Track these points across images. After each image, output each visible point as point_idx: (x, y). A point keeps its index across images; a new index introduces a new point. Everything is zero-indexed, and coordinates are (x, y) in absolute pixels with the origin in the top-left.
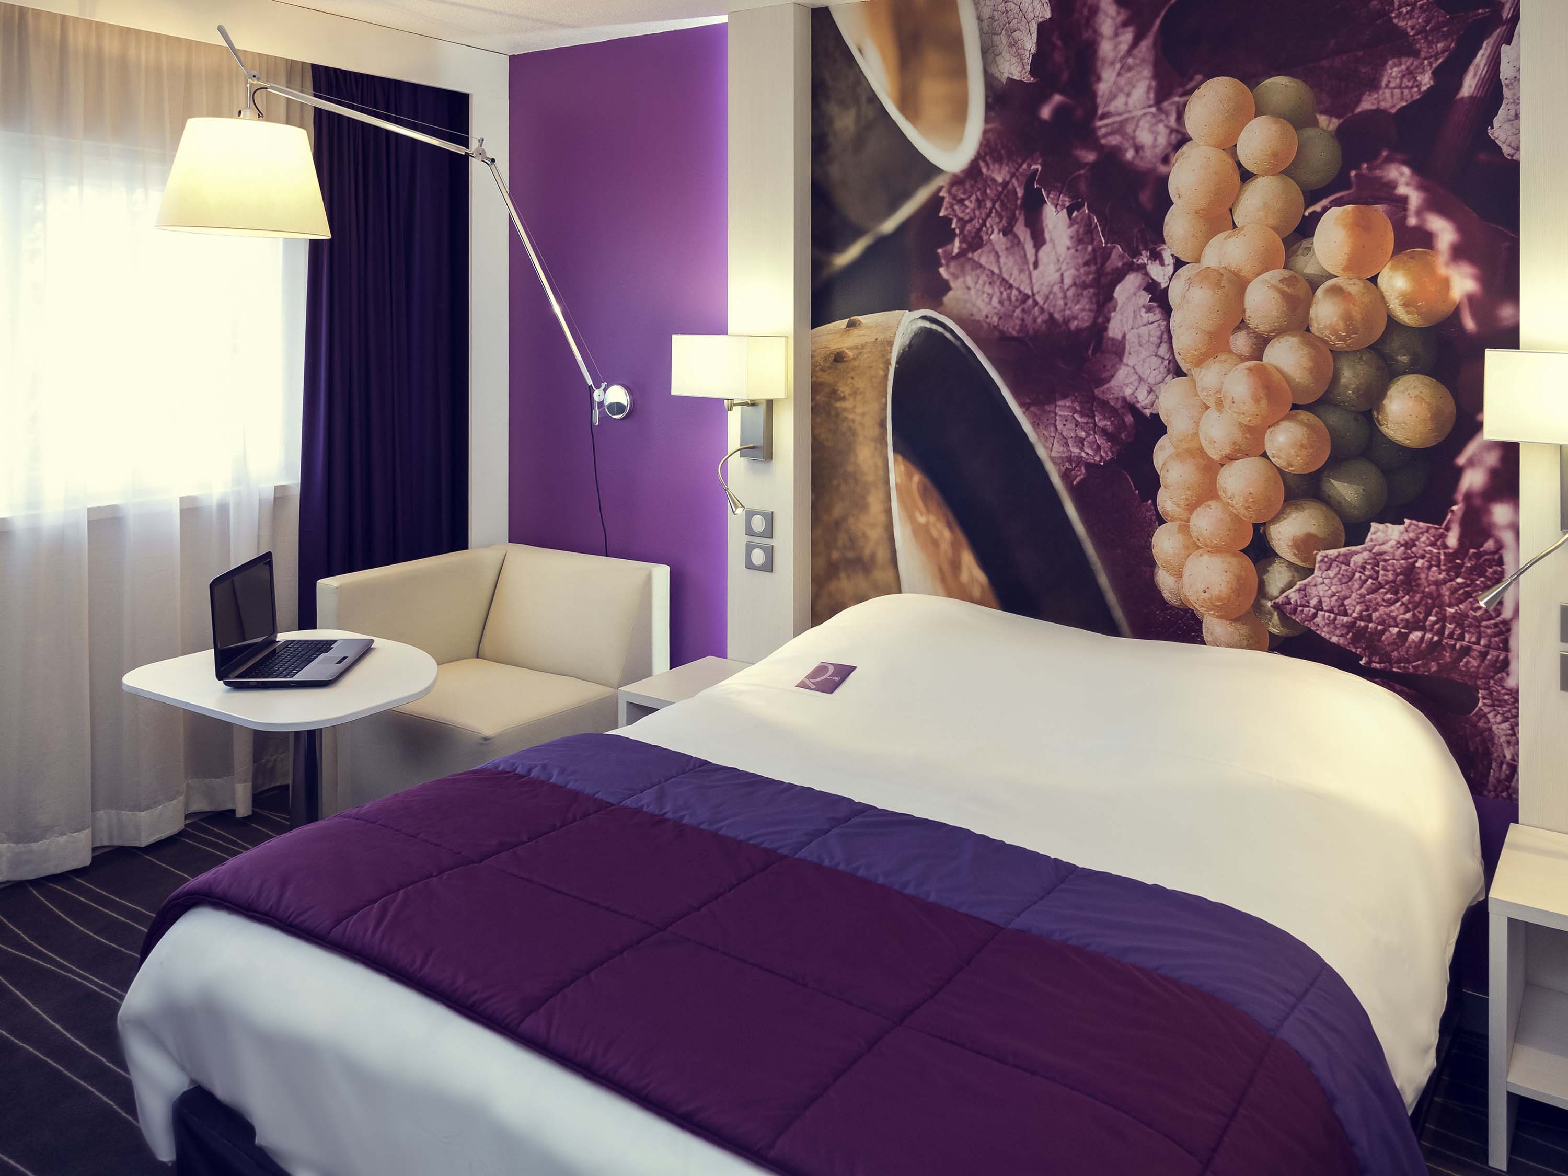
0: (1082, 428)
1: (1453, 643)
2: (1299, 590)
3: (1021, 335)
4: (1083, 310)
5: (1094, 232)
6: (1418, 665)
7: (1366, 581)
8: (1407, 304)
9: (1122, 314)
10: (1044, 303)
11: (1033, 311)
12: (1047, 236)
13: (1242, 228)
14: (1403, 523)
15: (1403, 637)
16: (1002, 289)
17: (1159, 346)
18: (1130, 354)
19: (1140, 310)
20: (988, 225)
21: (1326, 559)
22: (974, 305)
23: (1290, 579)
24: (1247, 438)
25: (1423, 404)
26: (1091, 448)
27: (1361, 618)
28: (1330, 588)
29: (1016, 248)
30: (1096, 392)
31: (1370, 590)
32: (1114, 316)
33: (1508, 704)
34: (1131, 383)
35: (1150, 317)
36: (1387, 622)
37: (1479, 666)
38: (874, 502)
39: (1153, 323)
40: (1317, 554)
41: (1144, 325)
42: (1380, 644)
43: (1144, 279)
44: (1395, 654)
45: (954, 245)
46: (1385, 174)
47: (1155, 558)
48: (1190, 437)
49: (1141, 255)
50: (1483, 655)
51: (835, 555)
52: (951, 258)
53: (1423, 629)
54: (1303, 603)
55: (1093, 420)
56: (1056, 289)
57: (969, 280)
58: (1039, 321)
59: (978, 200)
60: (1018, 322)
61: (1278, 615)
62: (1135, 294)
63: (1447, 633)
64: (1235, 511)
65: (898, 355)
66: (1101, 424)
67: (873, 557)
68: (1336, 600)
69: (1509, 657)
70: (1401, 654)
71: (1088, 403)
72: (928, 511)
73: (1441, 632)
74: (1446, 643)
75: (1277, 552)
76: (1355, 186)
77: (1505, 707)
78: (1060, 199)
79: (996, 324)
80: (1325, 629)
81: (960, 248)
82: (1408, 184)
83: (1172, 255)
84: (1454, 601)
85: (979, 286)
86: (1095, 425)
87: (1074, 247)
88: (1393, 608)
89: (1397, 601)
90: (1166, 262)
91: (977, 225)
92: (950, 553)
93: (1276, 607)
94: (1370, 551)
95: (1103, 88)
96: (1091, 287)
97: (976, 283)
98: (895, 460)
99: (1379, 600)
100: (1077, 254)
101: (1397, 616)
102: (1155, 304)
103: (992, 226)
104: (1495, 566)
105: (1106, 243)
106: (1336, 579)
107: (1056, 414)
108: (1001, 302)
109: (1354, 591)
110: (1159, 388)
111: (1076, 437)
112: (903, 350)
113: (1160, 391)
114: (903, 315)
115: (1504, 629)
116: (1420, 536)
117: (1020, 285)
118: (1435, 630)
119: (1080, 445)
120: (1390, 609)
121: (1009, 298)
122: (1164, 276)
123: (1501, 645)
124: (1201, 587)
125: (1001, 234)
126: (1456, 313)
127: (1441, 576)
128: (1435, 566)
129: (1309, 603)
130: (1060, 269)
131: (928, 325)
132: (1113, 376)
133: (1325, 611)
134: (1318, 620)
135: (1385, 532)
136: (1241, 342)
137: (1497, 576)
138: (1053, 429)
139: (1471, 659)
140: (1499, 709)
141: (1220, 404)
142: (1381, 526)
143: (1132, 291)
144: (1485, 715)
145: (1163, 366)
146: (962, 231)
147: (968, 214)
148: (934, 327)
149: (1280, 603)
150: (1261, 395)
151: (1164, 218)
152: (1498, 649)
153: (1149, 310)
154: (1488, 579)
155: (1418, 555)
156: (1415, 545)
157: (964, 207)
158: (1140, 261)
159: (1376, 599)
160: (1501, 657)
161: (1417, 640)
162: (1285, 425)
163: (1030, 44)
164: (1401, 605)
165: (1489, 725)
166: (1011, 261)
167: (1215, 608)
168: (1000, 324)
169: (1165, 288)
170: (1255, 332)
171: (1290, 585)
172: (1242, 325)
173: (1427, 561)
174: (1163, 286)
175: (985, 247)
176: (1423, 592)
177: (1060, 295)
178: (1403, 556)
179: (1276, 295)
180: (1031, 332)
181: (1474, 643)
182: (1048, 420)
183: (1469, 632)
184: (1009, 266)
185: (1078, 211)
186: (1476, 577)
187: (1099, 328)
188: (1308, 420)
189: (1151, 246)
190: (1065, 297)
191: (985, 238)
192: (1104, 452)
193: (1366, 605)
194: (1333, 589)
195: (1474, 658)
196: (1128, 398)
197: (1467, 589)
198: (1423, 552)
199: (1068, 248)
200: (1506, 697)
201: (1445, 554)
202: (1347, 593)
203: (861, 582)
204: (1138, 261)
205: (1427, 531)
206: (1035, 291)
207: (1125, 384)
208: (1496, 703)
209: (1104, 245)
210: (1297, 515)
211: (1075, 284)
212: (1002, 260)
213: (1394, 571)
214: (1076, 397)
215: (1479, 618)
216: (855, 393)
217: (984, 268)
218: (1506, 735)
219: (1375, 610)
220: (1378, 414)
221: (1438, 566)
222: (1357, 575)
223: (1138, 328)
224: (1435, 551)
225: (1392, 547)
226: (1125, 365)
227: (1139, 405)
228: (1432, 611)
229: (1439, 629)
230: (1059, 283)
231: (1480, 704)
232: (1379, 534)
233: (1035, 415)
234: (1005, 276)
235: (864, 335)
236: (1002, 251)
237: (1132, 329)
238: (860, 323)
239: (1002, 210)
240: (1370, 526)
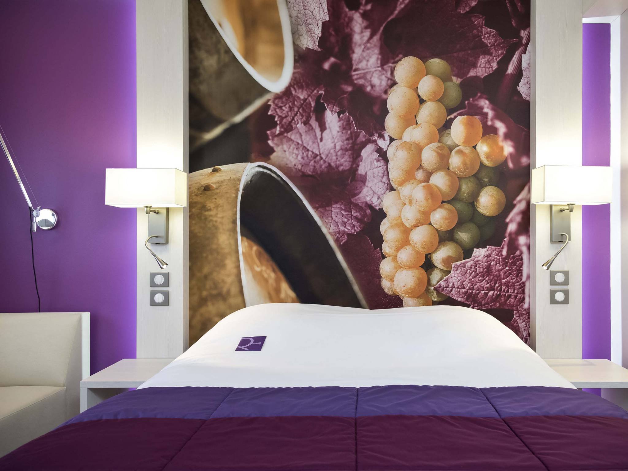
0: (345, 217)
1: (505, 294)
2: (445, 280)
3: (313, 174)
4: (346, 161)
5: (351, 124)
6: (492, 305)
7: (472, 273)
8: (488, 157)
9: (365, 163)
10: (326, 158)
11: (320, 162)
12: (327, 126)
13: (420, 124)
14: (486, 247)
15: (486, 294)
16: (303, 151)
17: (383, 177)
18: (369, 181)
19: (374, 161)
20: (296, 120)
21: (456, 266)
22: (288, 159)
23: (441, 276)
24: (422, 217)
25: (494, 198)
26: (350, 226)
27: (470, 289)
28: (457, 278)
29: (311, 131)
30: (352, 200)
31: (473, 277)
32: (362, 164)
33: (524, 315)
34: (369, 195)
35: (379, 164)
36: (480, 289)
37: (514, 301)
38: (230, 264)
39: (380, 167)
40: (452, 264)
41: (376, 168)
42: (477, 299)
43: (375, 146)
44: (483, 302)
45: (276, 129)
46: (479, 103)
47: (381, 274)
48: (397, 218)
49: (374, 135)
50: (516, 297)
51: (205, 293)
52: (274, 136)
53: (494, 290)
54: (447, 286)
55: (351, 213)
56: (332, 151)
57: (285, 147)
58: (323, 167)
59: (290, 107)
60: (312, 167)
61: (436, 292)
62: (371, 154)
63: (502, 290)
64: (417, 249)
65: (244, 185)
66: (355, 215)
67: (228, 292)
68: (460, 283)
69: (525, 296)
70: (486, 301)
71: (348, 205)
72: (262, 264)
73: (500, 290)
74: (502, 294)
75: (436, 265)
76: (467, 108)
77: (523, 316)
78: (334, 108)
79: (300, 169)
80: (456, 296)
81: (280, 131)
82: (488, 108)
83: (389, 136)
84: (505, 277)
85: (291, 150)
86: (352, 215)
87: (341, 131)
88: (482, 283)
89: (484, 280)
90: (386, 139)
91: (290, 120)
92: (274, 284)
93: (435, 289)
94: (474, 260)
95: (355, 56)
96: (350, 150)
97: (289, 148)
98: (242, 240)
99: (477, 280)
100: (342, 135)
101: (484, 286)
102: (381, 158)
103: (297, 120)
104: (520, 261)
105: (357, 129)
106: (460, 274)
107: (332, 211)
108: (303, 158)
109: (467, 278)
110: (383, 197)
111: (342, 222)
112: (247, 183)
113: (383, 198)
114: (247, 165)
115: (523, 286)
116: (493, 252)
117: (313, 150)
118: (498, 290)
119: (345, 225)
120: (481, 284)
121: (307, 156)
122: (385, 145)
123: (522, 292)
124: (403, 285)
125: (303, 124)
126: (506, 161)
127: (500, 268)
128: (498, 264)
129: (449, 285)
130: (334, 142)
131: (261, 170)
132: (360, 192)
133: (456, 288)
134: (453, 292)
135: (479, 252)
136: (420, 175)
137: (520, 265)
138: (330, 218)
139: (511, 299)
140: (521, 317)
141: (411, 203)
142: (478, 250)
143: (370, 152)
144: (516, 321)
145: (385, 186)
146: (281, 123)
147: (284, 114)
148: (265, 171)
149: (437, 287)
150: (429, 198)
151: (385, 119)
152: (521, 294)
153: (378, 161)
154: (517, 266)
155: (492, 260)
156: (491, 256)
157: (282, 111)
158: (374, 139)
159: (476, 280)
160: (522, 297)
161: (491, 295)
162: (439, 210)
163: (318, 32)
164: (485, 281)
165: (518, 324)
166: (308, 138)
167: (408, 293)
168: (302, 168)
169: (385, 151)
170: (426, 170)
171: (441, 279)
172: (420, 167)
173: (495, 262)
174: (385, 150)
175: (294, 130)
176: (494, 275)
177: (334, 154)
178: (486, 261)
179: (435, 154)
180: (319, 172)
181: (512, 293)
182: (328, 214)
183: (511, 289)
184: (307, 140)
185: (343, 114)
186: (513, 266)
187: (353, 170)
188: (448, 207)
189: (379, 131)
190: (337, 155)
191: (294, 126)
192: (356, 228)
193: (472, 283)
194: (459, 278)
195: (512, 299)
196: (368, 202)
197: (510, 271)
198: (494, 259)
199: (338, 132)
200: (524, 312)
201: (502, 258)
202: (465, 279)
203: (221, 306)
204: (372, 138)
205: (495, 250)
206: (321, 152)
207: (367, 195)
208: (520, 315)
209: (356, 131)
210: (444, 248)
211: (341, 149)
212: (303, 137)
213: (483, 267)
214: (342, 203)
215: (514, 282)
216: (217, 207)
217: (294, 141)
218: (524, 327)
219: (476, 285)
220: (476, 203)
221: (499, 263)
222: (469, 271)
223: (372, 169)
224: (498, 257)
225: (482, 258)
226: (366, 186)
227: (373, 205)
228: (497, 282)
229: (499, 289)
230: (334, 148)
231: (515, 316)
232: (477, 253)
233: (321, 212)
234: (305, 145)
235: (223, 176)
236: (303, 132)
237: (370, 170)
238: (220, 170)
239: (303, 113)
240: (473, 250)
